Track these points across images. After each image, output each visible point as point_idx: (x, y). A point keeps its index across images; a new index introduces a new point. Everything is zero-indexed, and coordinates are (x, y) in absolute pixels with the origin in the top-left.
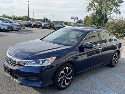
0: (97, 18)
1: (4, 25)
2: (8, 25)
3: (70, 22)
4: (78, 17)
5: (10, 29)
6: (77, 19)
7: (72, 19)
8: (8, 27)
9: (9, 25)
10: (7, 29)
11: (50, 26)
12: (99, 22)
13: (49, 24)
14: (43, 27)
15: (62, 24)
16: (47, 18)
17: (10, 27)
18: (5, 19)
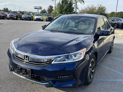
0: (64, 8)
4: (41, 7)
6: (41, 9)
11: (17, 17)
12: (65, 11)
13: (15, 14)
14: (8, 18)
16: (7, 8)
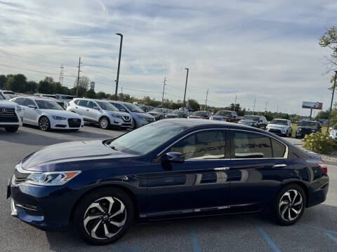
1: (118, 117)
2: (125, 117)
3: (301, 115)
4: (321, 104)
5: (130, 125)
6: (320, 108)
7: (304, 107)
8: (125, 121)
9: (128, 117)
10: (123, 125)
15: (257, 119)
16: (238, 105)
17: (130, 121)
18: (126, 106)
